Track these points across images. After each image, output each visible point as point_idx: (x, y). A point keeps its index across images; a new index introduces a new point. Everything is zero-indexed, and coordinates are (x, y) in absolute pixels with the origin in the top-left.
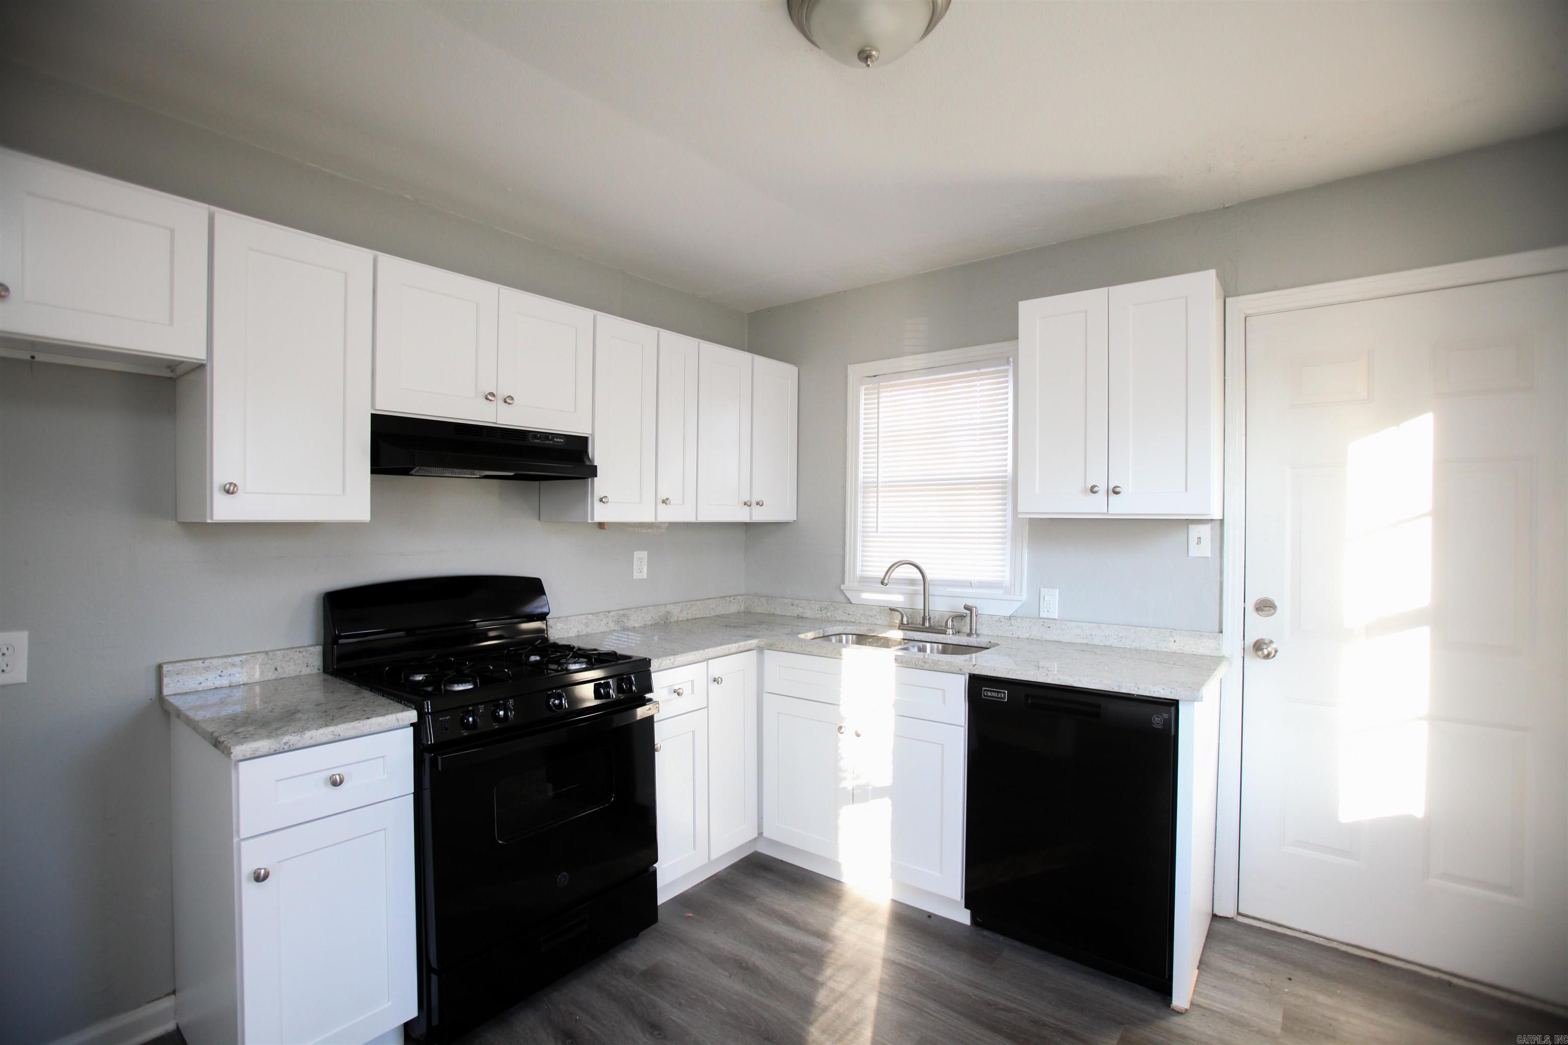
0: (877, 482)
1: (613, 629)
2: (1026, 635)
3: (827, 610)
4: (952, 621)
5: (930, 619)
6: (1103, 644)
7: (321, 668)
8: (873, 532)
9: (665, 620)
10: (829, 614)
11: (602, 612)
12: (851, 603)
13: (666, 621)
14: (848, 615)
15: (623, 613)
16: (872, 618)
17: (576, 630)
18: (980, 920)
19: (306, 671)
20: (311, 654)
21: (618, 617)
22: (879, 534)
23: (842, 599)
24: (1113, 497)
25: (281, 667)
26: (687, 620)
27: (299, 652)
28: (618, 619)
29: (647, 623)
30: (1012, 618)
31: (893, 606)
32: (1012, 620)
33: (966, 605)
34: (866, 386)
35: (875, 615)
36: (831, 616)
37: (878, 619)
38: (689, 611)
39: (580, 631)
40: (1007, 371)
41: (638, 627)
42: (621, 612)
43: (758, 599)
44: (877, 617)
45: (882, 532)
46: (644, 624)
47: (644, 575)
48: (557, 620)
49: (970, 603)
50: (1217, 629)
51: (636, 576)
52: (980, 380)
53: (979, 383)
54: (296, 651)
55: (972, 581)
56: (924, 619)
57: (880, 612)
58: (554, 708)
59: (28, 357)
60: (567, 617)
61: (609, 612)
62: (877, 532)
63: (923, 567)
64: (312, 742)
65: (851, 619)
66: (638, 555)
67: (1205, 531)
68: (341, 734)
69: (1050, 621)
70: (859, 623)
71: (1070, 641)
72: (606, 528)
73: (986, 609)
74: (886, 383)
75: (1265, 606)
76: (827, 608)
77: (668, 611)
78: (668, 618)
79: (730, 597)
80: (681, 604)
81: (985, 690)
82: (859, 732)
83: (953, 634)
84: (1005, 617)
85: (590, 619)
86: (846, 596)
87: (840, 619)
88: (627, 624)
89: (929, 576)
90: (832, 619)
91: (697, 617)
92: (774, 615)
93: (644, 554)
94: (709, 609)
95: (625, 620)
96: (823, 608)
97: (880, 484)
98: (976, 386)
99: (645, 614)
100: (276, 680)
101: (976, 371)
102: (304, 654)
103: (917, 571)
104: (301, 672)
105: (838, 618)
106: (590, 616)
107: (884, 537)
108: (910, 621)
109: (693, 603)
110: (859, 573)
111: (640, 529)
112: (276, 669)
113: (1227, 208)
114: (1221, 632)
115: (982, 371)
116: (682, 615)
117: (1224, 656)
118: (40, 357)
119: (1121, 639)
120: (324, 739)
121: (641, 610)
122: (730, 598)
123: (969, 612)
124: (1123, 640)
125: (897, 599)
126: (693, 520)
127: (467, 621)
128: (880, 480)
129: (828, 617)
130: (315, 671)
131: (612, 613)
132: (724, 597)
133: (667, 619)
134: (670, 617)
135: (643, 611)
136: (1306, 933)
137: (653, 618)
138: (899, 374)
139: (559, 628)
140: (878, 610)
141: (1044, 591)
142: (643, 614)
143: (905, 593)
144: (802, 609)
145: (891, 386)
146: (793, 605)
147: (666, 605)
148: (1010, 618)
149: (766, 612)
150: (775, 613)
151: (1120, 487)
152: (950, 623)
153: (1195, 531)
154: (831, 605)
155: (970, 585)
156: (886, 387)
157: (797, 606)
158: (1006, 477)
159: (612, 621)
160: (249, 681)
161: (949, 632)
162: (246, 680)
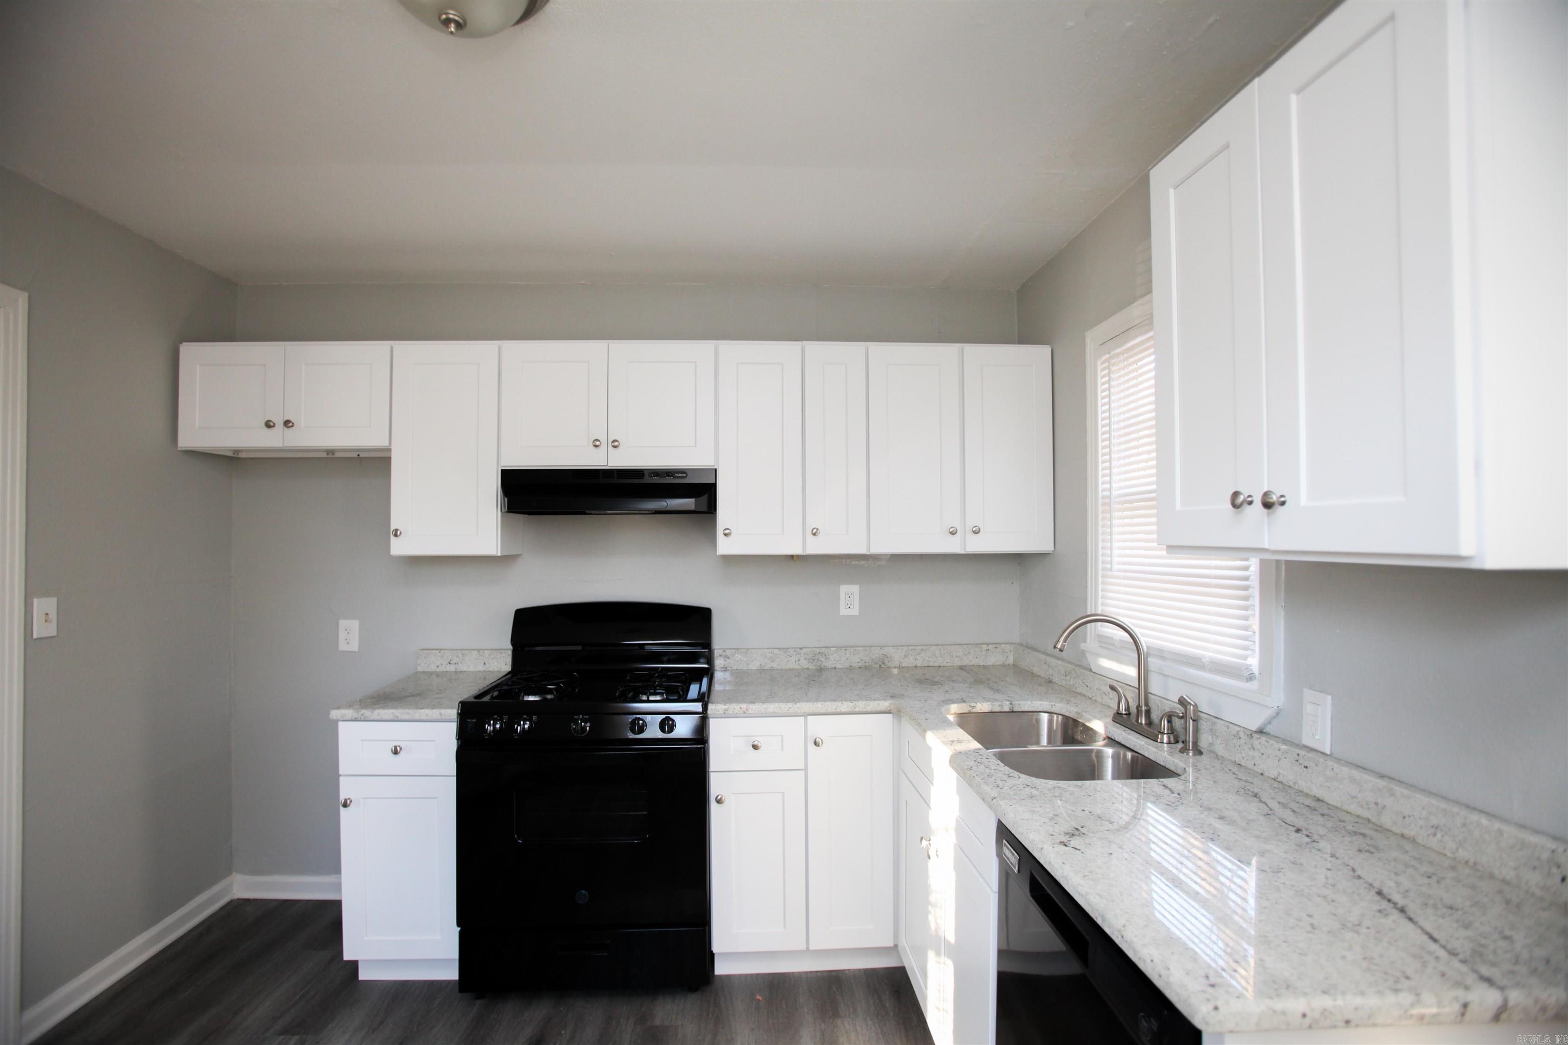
1: (806, 667)
2: (1273, 773)
4: (1169, 721)
6: (1398, 831)
9: (880, 663)
10: (1071, 682)
11: (792, 648)
12: (1091, 671)
13: (883, 666)
14: (1086, 687)
15: (821, 651)
17: (758, 664)
21: (814, 655)
22: (1114, 573)
23: (1085, 662)
26: (916, 667)
27: (500, 653)
28: (813, 657)
29: (854, 665)
32: (1254, 738)
33: (1184, 696)
34: (1105, 356)
38: (918, 657)
39: (763, 664)
41: (839, 668)
42: (817, 650)
45: (1119, 571)
46: (848, 665)
47: (855, 611)
48: (735, 652)
51: (844, 611)
54: (498, 652)
58: (573, 732)
59: (357, 456)
60: (748, 649)
61: (801, 649)
62: (1112, 570)
63: (1137, 631)
64: (379, 718)
66: (844, 589)
68: (399, 717)
69: (1312, 755)
71: (1339, 806)
77: (885, 653)
78: (886, 661)
79: (988, 644)
80: (906, 648)
81: (1005, 845)
84: (1246, 731)
85: (776, 654)
86: (1087, 659)
88: (824, 664)
89: (1144, 641)
91: (931, 664)
93: (855, 589)
94: (952, 656)
95: (822, 659)
99: (850, 654)
104: (501, 667)
106: (776, 651)
107: (1119, 577)
109: (925, 647)
111: (848, 560)
112: (485, 664)
116: (906, 660)
118: (362, 455)
119: (1433, 830)
120: (387, 718)
121: (846, 650)
122: (988, 646)
123: (1185, 711)
124: (1439, 835)
125: (1130, 672)
126: (862, 550)
127: (620, 643)
131: (805, 650)
132: (978, 644)
133: (884, 663)
134: (889, 662)
135: (847, 651)
137: (862, 660)
139: (737, 659)
141: (1309, 695)
142: (848, 655)
147: (882, 647)
152: (1165, 723)
159: (805, 659)
160: (468, 670)
161: (1162, 739)
162: (465, 669)
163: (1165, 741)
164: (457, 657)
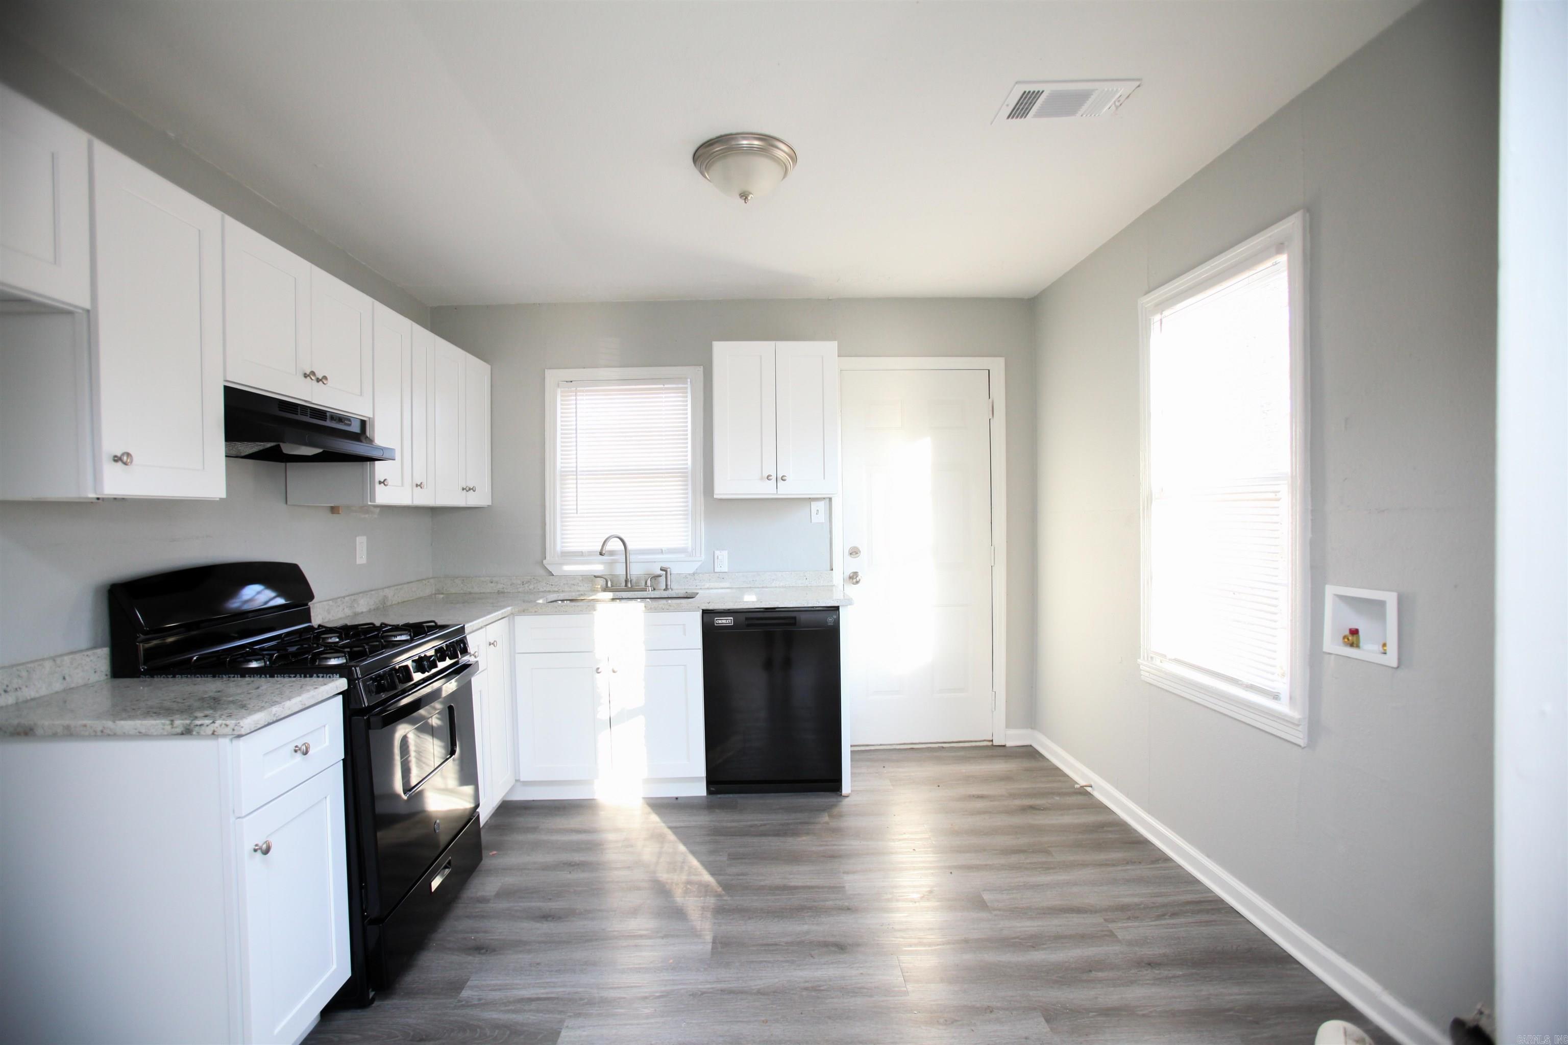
0: (576, 471)
3: (529, 583)
4: (651, 580)
5: (631, 581)
7: (109, 673)
8: (574, 513)
10: (532, 587)
12: (553, 575)
14: (551, 586)
16: (575, 586)
18: (714, 789)
19: (94, 678)
20: (98, 657)
22: (579, 515)
23: (542, 572)
24: (780, 483)
25: (70, 675)
26: (400, 603)
27: (87, 655)
28: (351, 604)
30: (696, 575)
31: (596, 574)
33: (661, 567)
34: (562, 389)
35: (578, 583)
36: (534, 588)
37: (581, 586)
38: (400, 595)
40: (686, 388)
42: (352, 598)
43: (451, 580)
44: (580, 585)
45: (580, 513)
46: (369, 608)
47: (364, 560)
49: (665, 565)
50: (829, 568)
51: (359, 561)
52: (665, 393)
53: (664, 395)
54: (84, 655)
55: (663, 549)
56: (626, 581)
57: (582, 580)
61: (344, 598)
62: (577, 513)
63: (626, 540)
65: (554, 589)
66: (359, 540)
67: (821, 506)
69: (723, 574)
70: (563, 591)
72: (340, 512)
73: (675, 569)
74: (583, 388)
75: (854, 552)
76: (529, 582)
77: (384, 595)
78: (385, 602)
80: (393, 588)
81: (717, 620)
82: (615, 670)
83: (652, 591)
84: (689, 574)
86: (547, 569)
87: (543, 590)
89: (629, 547)
90: (535, 591)
92: (470, 593)
93: (364, 539)
94: (413, 592)
96: (524, 583)
97: (578, 473)
98: (662, 397)
100: (64, 691)
101: (662, 386)
102: (92, 658)
103: (621, 543)
104: (89, 679)
105: (541, 589)
107: (584, 517)
108: (614, 584)
109: (399, 587)
110: (559, 548)
111: (360, 514)
112: (64, 678)
113: (830, 300)
114: (832, 570)
115: (666, 386)
116: (396, 598)
117: (834, 585)
122: (424, 581)
123: (665, 573)
125: (598, 568)
126: (431, 504)
128: (579, 469)
129: (530, 589)
130: (103, 677)
136: (881, 745)
138: (596, 382)
140: (581, 579)
141: (717, 553)
143: (605, 563)
144: (502, 585)
145: (587, 391)
146: (492, 582)
148: (694, 574)
149: (462, 592)
150: (472, 592)
151: (785, 476)
152: (649, 583)
153: (815, 506)
154: (534, 578)
155: (662, 552)
156: (583, 391)
157: (497, 583)
158: (687, 468)
160: (37, 695)
161: (649, 589)
162: (33, 694)
163: (650, 590)
164: (19, 676)
